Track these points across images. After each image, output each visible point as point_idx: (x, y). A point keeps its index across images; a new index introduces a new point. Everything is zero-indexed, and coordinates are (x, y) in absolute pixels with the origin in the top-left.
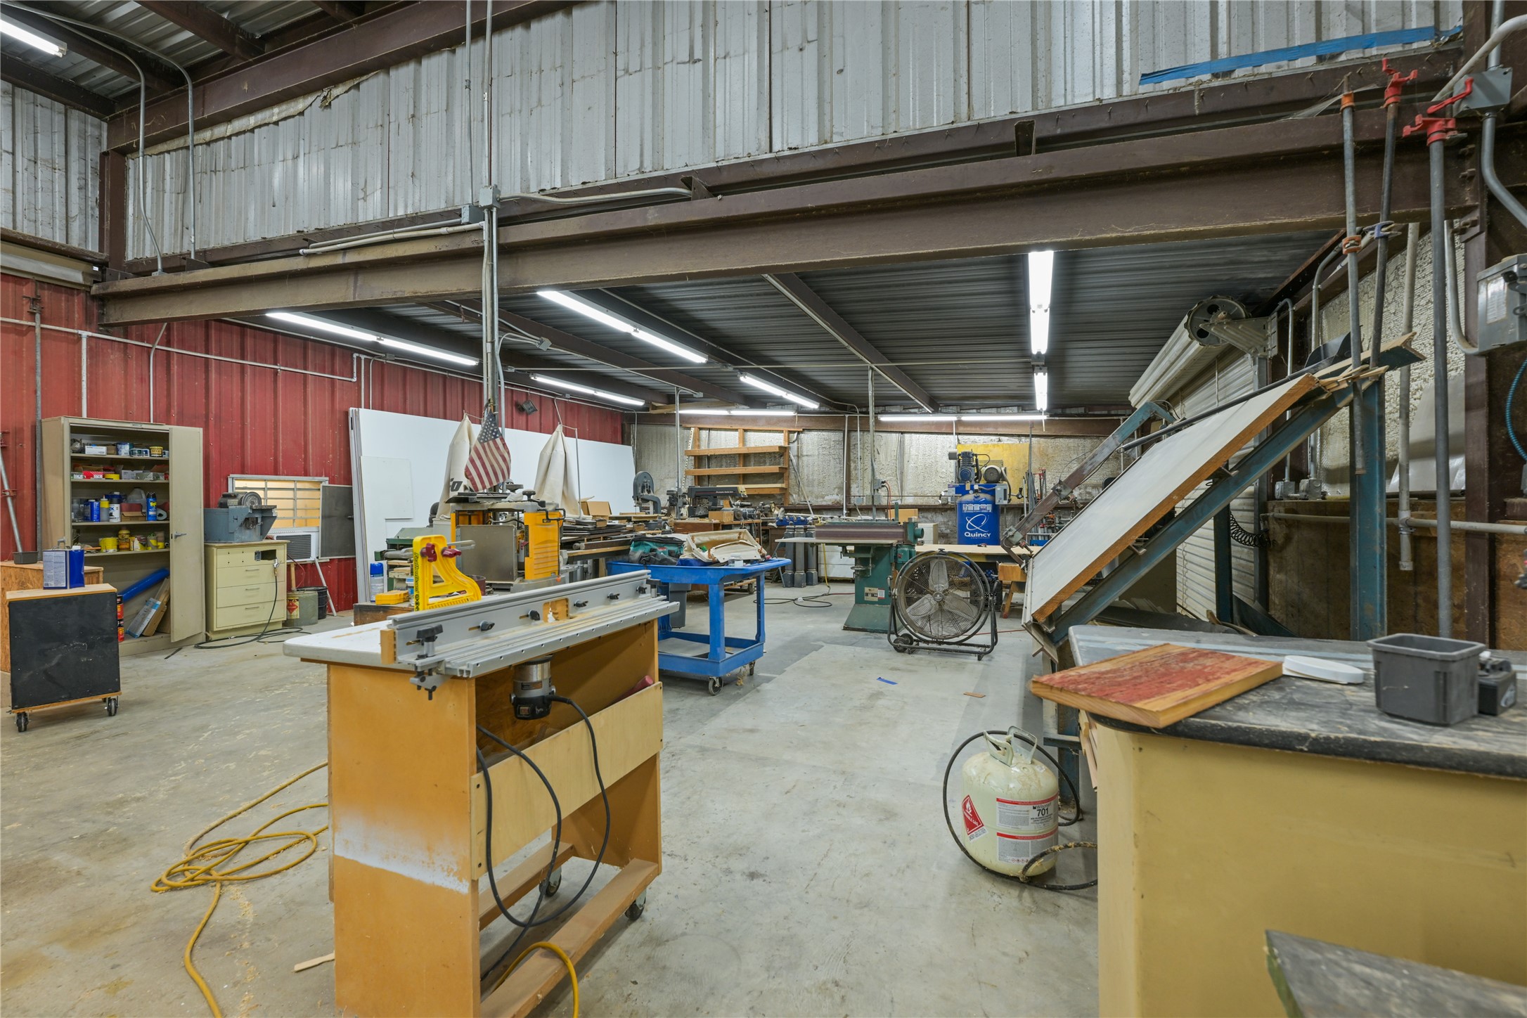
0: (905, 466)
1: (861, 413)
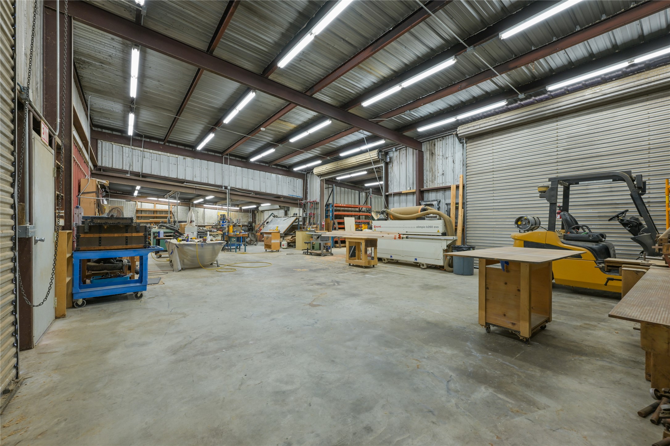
0: (205, 216)
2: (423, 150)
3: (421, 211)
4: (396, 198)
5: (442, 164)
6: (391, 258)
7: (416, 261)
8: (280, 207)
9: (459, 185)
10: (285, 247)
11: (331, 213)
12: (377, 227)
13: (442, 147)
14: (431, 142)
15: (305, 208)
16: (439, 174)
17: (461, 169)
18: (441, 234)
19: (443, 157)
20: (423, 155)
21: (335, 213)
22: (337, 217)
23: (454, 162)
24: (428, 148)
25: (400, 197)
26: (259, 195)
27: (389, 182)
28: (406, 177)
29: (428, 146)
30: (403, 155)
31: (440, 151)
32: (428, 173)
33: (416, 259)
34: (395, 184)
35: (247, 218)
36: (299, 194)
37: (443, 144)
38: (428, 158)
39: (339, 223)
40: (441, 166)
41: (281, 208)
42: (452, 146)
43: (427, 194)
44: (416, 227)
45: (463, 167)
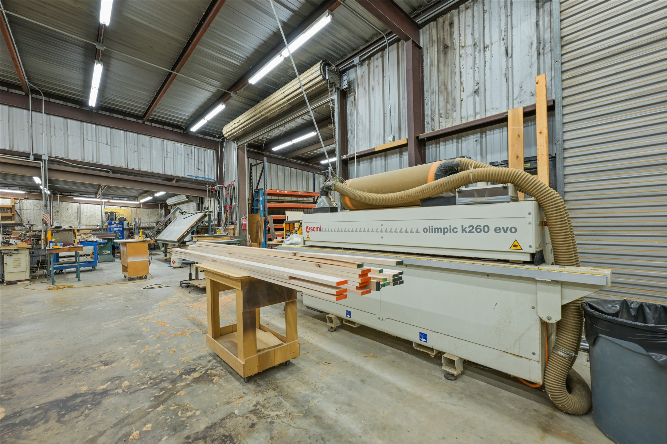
0: (81, 215)
1: (59, 194)
2: (421, 45)
3: (437, 177)
4: (364, 165)
5: (473, 68)
6: (348, 319)
7: (423, 342)
8: (188, 198)
9: (534, 105)
10: (176, 265)
11: (261, 206)
12: (312, 229)
13: (470, 23)
14: (440, 20)
15: (220, 198)
16: (464, 96)
17: (531, 66)
18: (528, 258)
19: (475, 48)
20: (422, 56)
21: (268, 205)
22: (272, 211)
23: (507, 54)
24: (435, 38)
25: (371, 163)
26: (121, 174)
27: (349, 135)
28: (384, 116)
29: (434, 32)
30: (376, 70)
31: (465, 35)
32: (435, 97)
33: (423, 336)
34: (361, 135)
35: (157, 216)
36: (210, 174)
37: (476, 14)
38: (436, 63)
39: (276, 222)
40: (471, 71)
41: (189, 200)
42: (503, 11)
43: (434, 149)
44: (421, 230)
45: (538, 58)
